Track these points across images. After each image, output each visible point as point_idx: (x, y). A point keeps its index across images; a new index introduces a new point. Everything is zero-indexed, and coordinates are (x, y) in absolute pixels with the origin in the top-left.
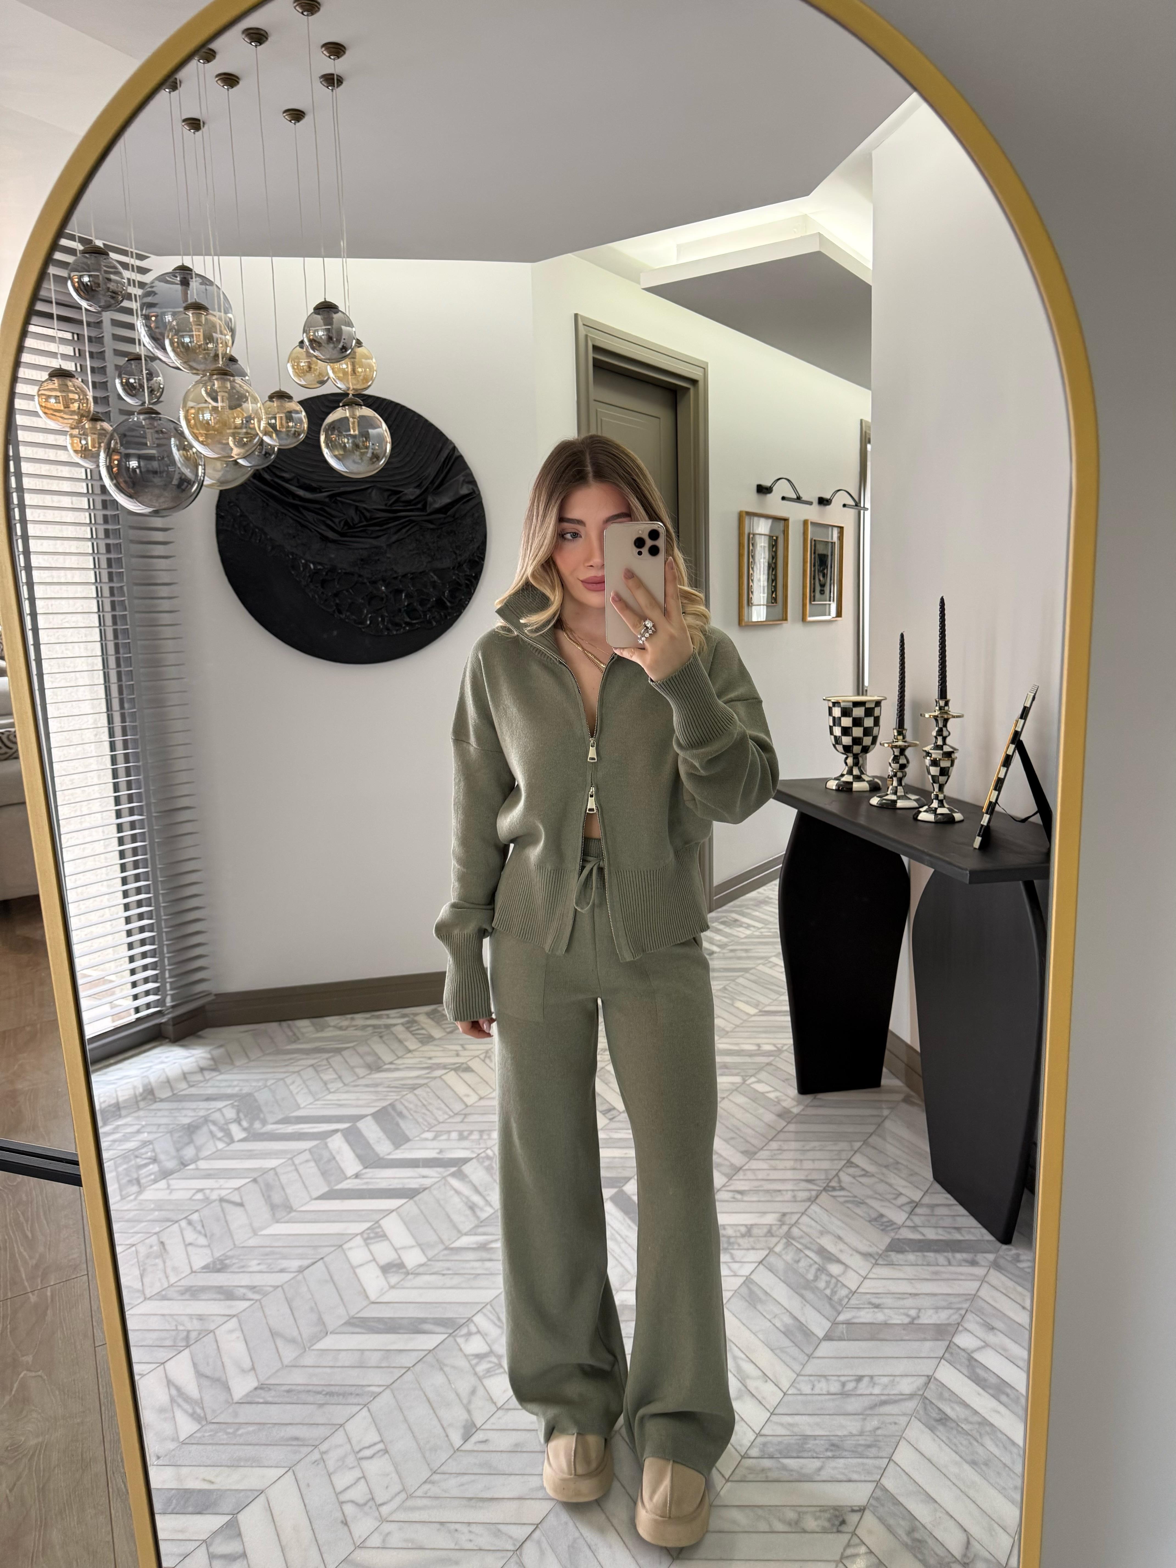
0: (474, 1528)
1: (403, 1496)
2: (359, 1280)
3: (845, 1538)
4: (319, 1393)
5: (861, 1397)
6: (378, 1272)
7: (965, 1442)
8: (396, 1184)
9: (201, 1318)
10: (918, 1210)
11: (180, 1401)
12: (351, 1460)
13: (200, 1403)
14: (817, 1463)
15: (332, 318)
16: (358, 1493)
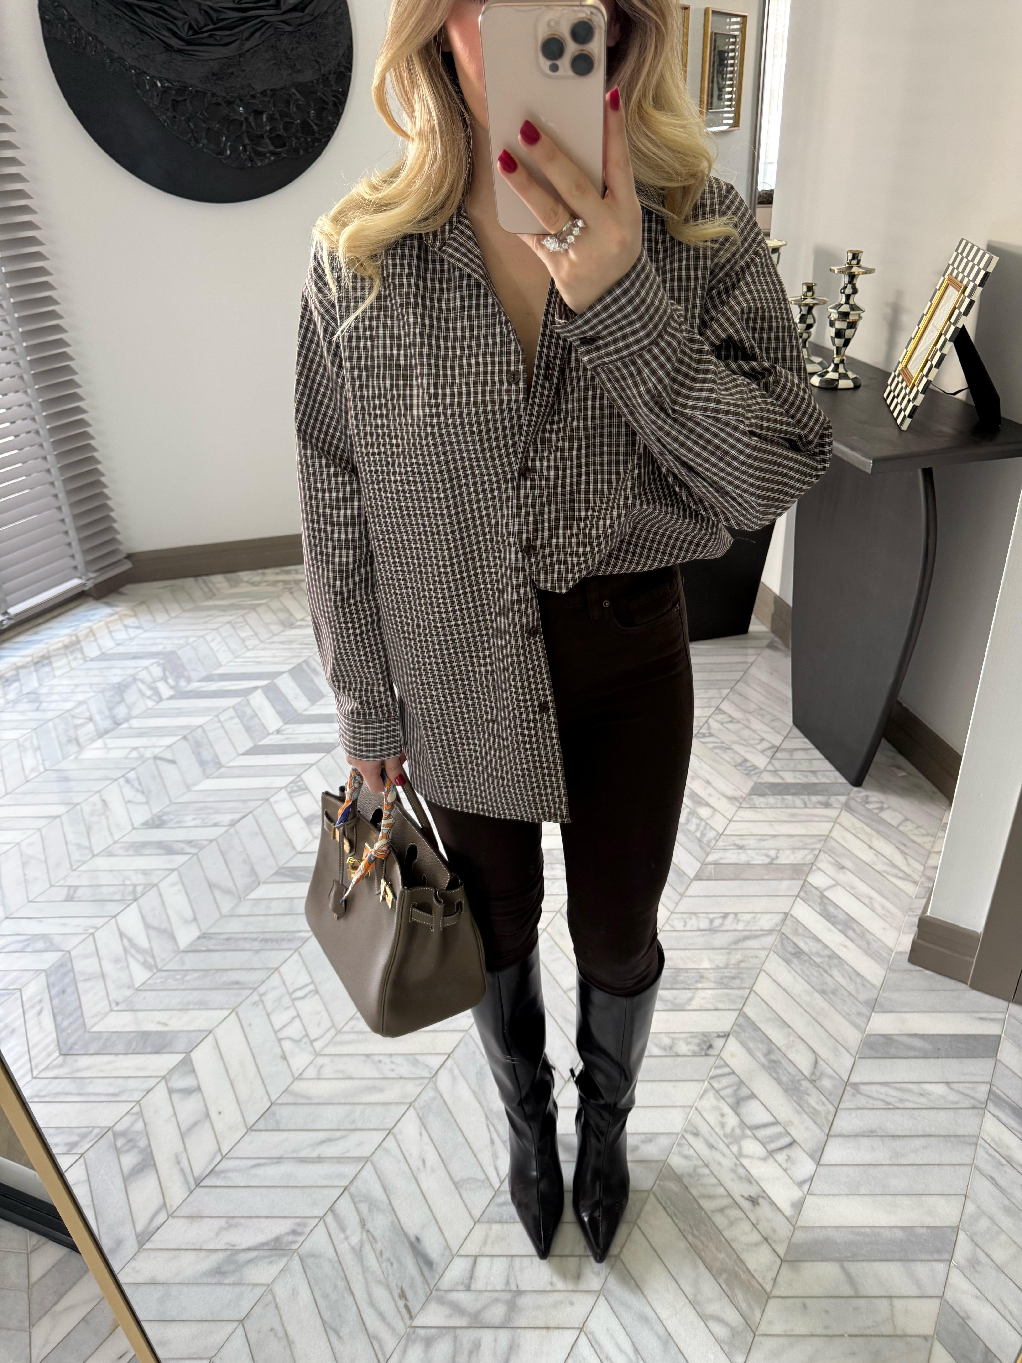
0: (394, 1059)
1: (333, 1032)
2: (285, 831)
3: (711, 1060)
4: (255, 940)
5: (726, 934)
6: (303, 824)
7: (816, 974)
8: (311, 740)
9: (145, 872)
10: (779, 755)
11: (132, 951)
12: (286, 1001)
13: (150, 952)
14: (688, 994)
16: (294, 1030)
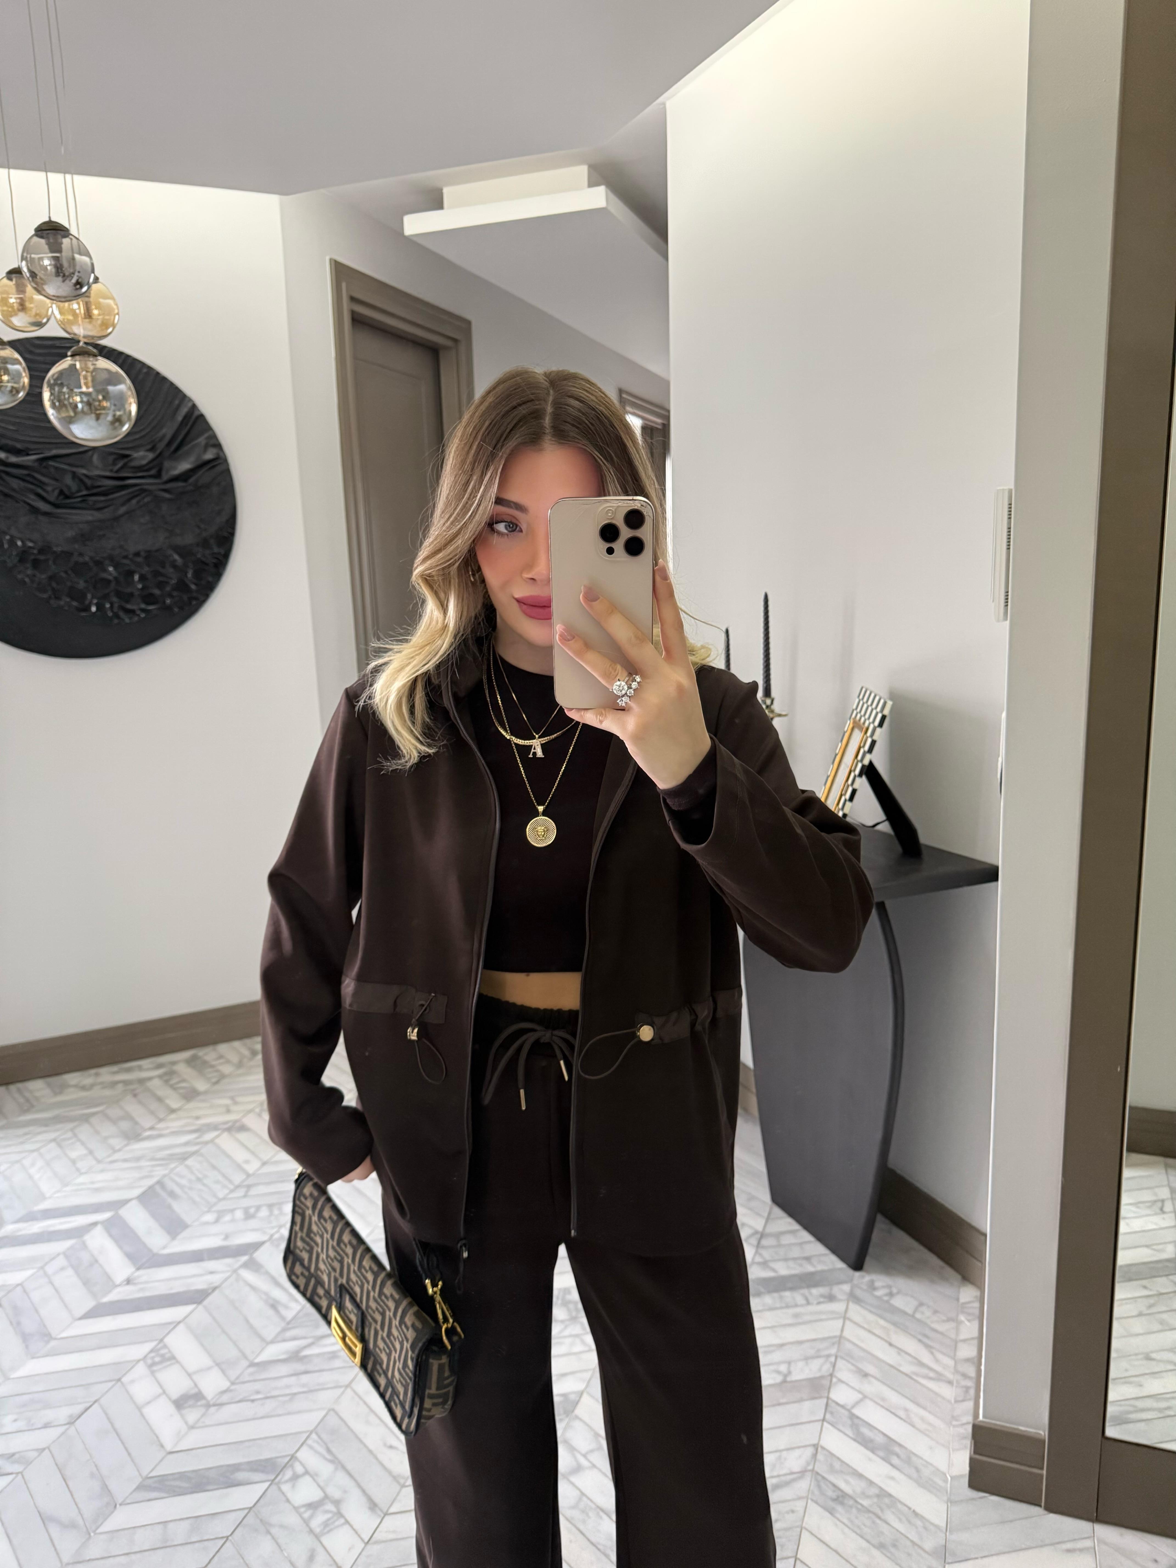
2: (148, 1424)
6: (172, 1409)
8: (178, 1287)
10: (764, 1242)
15: (62, 243)
